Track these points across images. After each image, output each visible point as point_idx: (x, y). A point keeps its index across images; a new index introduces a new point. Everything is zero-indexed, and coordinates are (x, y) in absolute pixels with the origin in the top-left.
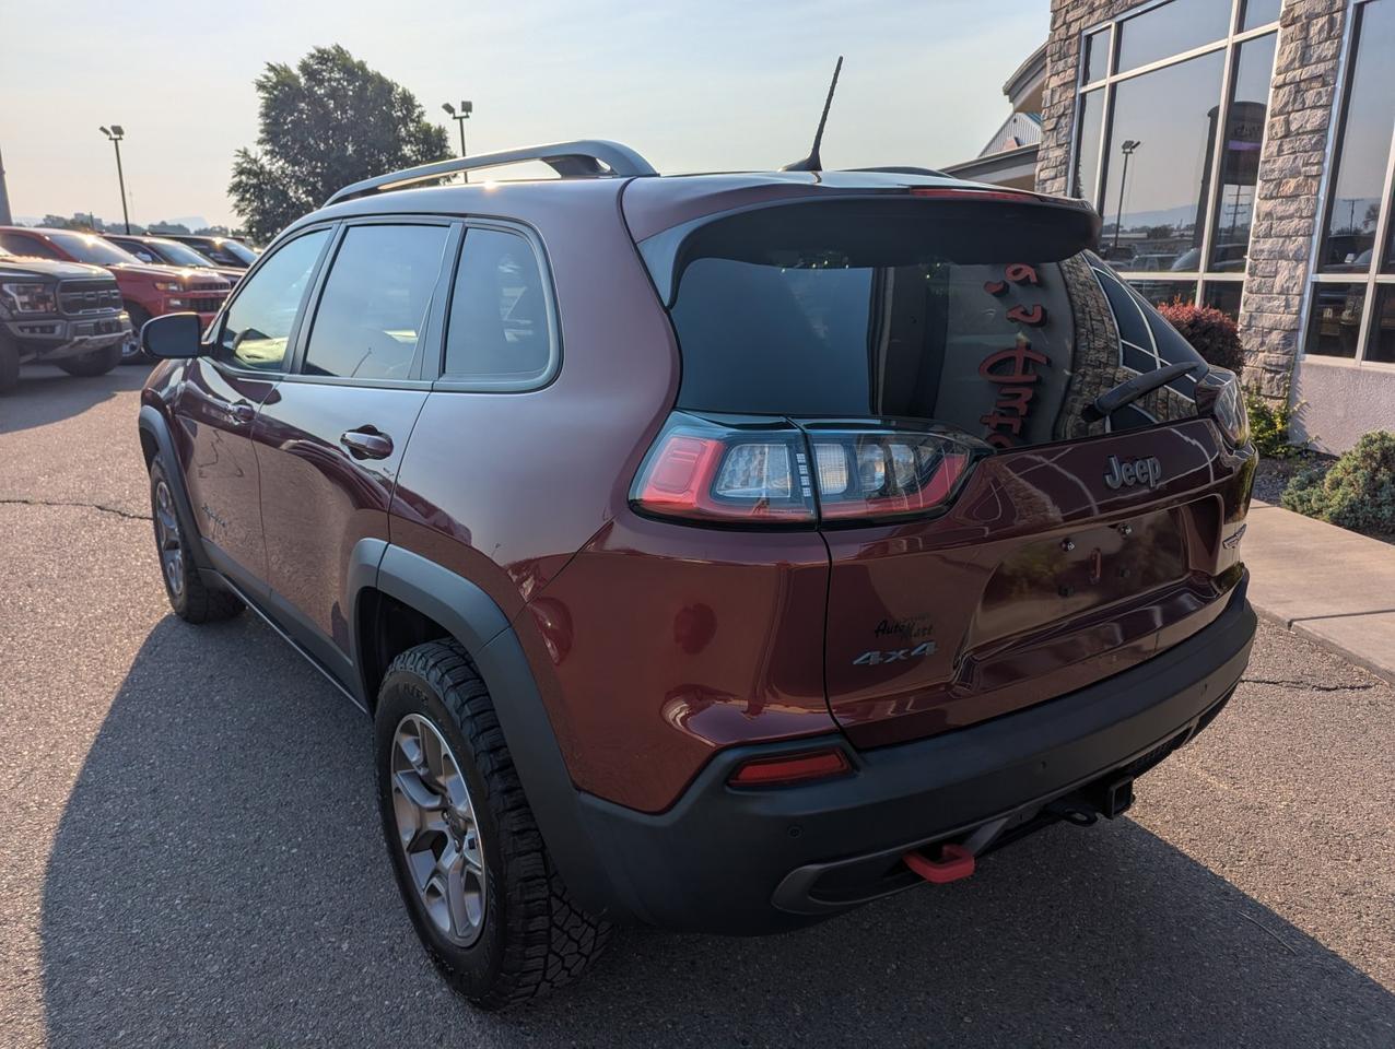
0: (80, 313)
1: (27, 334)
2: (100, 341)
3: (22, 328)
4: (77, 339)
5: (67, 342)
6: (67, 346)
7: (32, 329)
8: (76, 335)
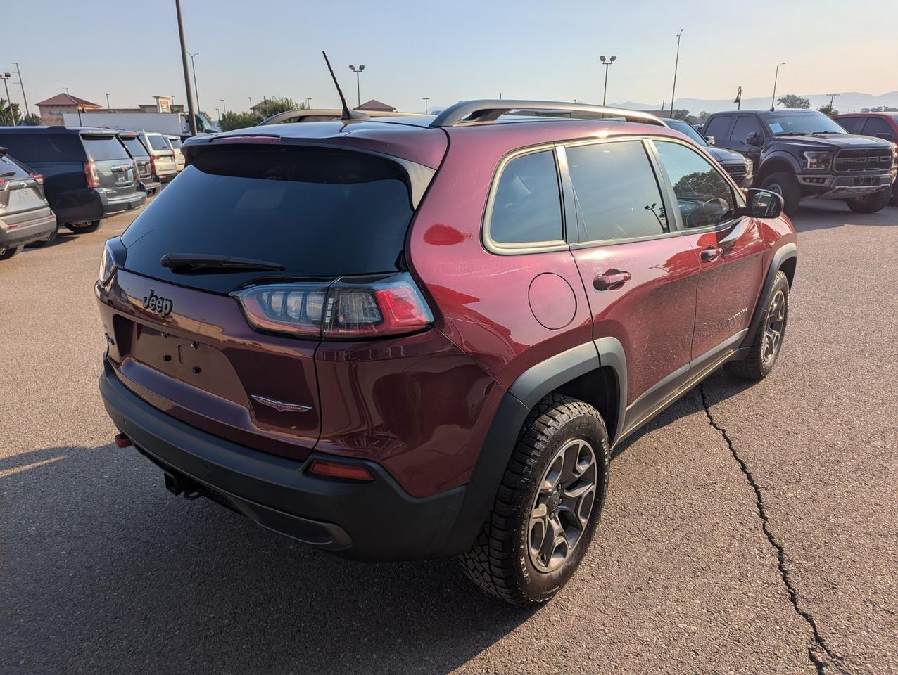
0: (848, 171)
1: (807, 183)
2: (868, 189)
3: (805, 179)
4: (837, 187)
5: (831, 189)
6: (831, 192)
7: (811, 180)
8: (838, 185)
